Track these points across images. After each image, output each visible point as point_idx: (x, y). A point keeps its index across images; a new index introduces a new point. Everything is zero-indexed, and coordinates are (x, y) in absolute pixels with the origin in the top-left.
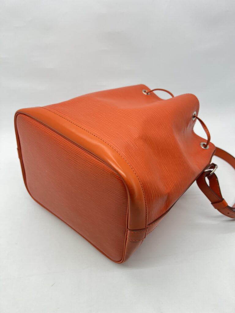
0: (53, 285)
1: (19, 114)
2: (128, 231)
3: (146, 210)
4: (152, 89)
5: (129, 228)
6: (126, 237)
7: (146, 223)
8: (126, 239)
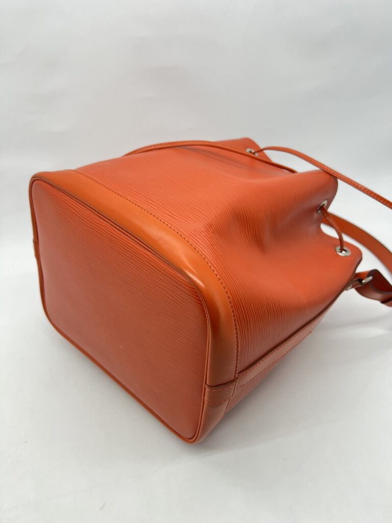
0: (102, 508)
1: (36, 180)
2: (207, 390)
3: (238, 347)
4: (262, 147)
5: (207, 382)
6: (204, 399)
7: (236, 370)
8: (204, 402)
